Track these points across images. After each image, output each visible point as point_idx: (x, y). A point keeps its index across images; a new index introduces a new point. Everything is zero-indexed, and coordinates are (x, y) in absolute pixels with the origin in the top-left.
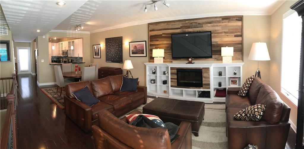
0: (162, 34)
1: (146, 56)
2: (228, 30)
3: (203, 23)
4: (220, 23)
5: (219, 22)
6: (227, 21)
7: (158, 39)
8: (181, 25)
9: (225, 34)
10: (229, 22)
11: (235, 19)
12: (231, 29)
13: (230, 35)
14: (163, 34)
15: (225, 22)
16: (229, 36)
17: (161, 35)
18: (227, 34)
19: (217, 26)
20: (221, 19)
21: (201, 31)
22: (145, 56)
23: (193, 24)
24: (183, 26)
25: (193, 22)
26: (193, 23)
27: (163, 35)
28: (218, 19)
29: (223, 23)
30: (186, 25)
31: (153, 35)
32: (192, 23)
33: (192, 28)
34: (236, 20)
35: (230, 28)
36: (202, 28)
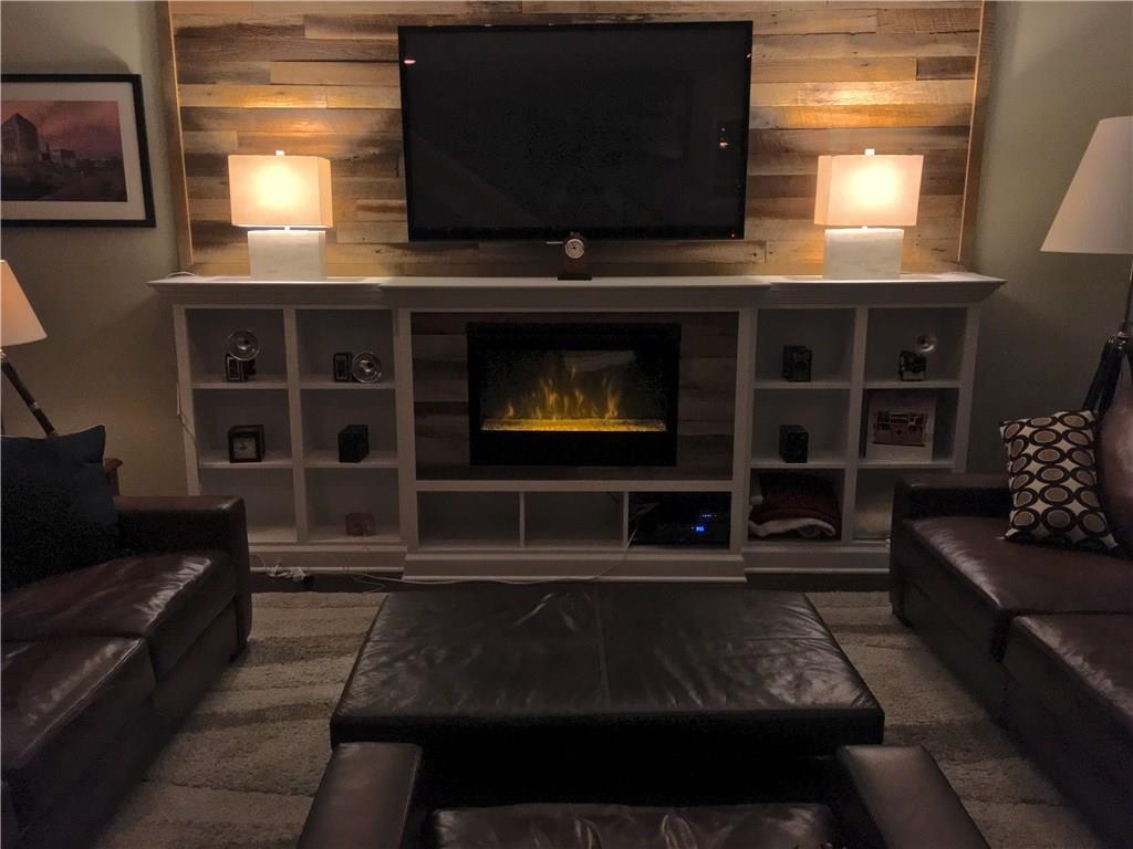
0: (299, 22)
1: (149, 222)
9: (851, 50)
13: (884, 62)
14: (312, 20)
16: (881, 69)
17: (296, 30)
22: (140, 215)
27: (309, 35)
31: (209, 22)
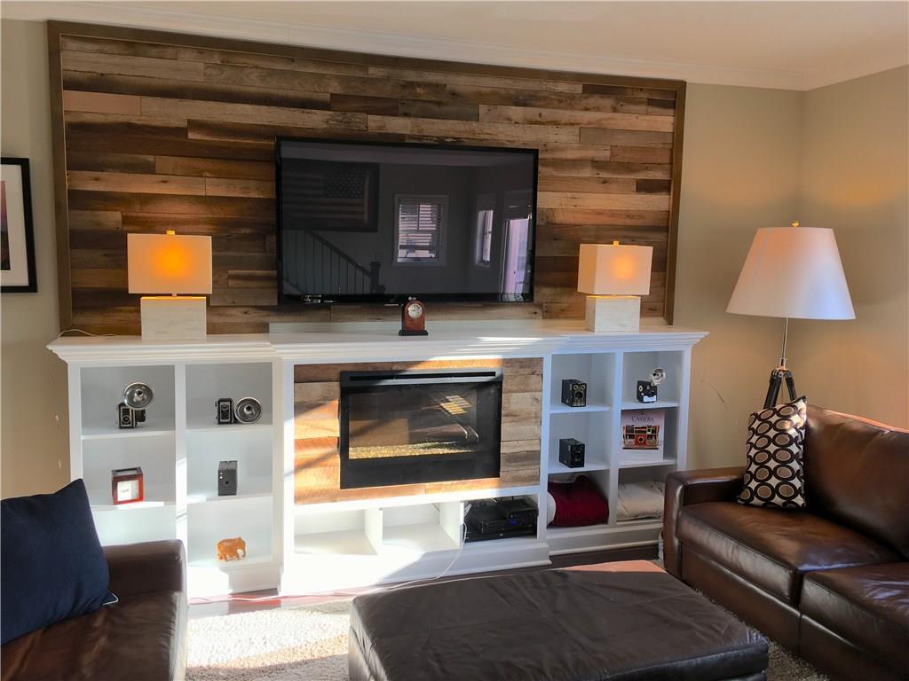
1: (32, 287)
2: (608, 153)
3: (480, 97)
4: (571, 107)
5: (567, 101)
6: (608, 102)
7: (151, 158)
8: (335, 88)
9: (595, 171)
10: (615, 110)
11: (644, 96)
12: (624, 149)
13: (616, 181)
14: (195, 125)
15: (598, 109)
16: (614, 186)
17: (180, 132)
18: (604, 175)
19: (556, 123)
20: (578, 88)
21: (467, 143)
23: (419, 90)
24: (350, 92)
25: (418, 80)
26: (419, 85)
27: (191, 136)
28: (562, 87)
29: (587, 109)
30: (371, 93)
31: (99, 119)
32: (412, 85)
33: (406, 115)
34: (651, 102)
35: (622, 141)
36: (474, 124)
